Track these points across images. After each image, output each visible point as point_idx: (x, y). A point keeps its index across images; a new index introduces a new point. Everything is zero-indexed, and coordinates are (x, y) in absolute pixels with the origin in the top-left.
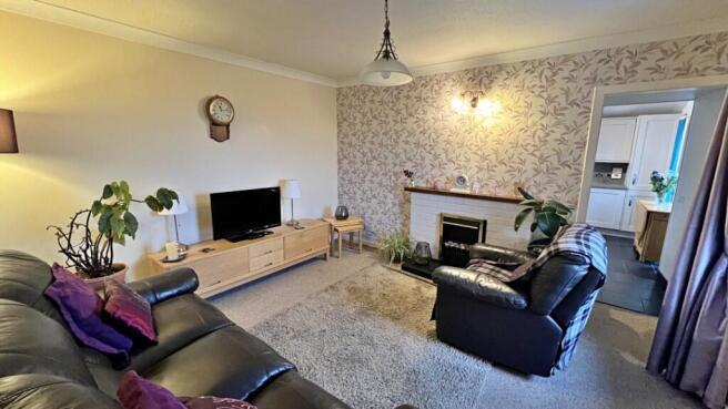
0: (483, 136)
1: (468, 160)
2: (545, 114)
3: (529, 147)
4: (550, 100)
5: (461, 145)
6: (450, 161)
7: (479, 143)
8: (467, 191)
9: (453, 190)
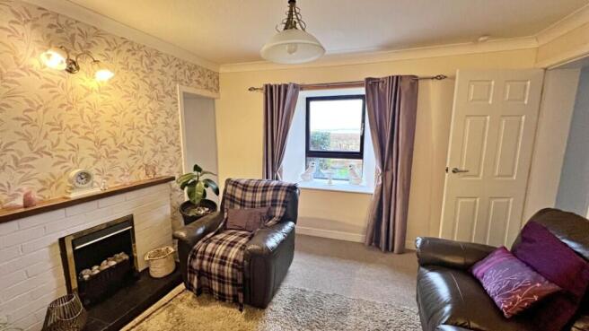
0: (91, 115)
1: (75, 148)
2: (151, 99)
3: (144, 129)
4: (153, 87)
5: (58, 127)
6: (41, 152)
7: (89, 124)
8: (97, 191)
9: (74, 195)
